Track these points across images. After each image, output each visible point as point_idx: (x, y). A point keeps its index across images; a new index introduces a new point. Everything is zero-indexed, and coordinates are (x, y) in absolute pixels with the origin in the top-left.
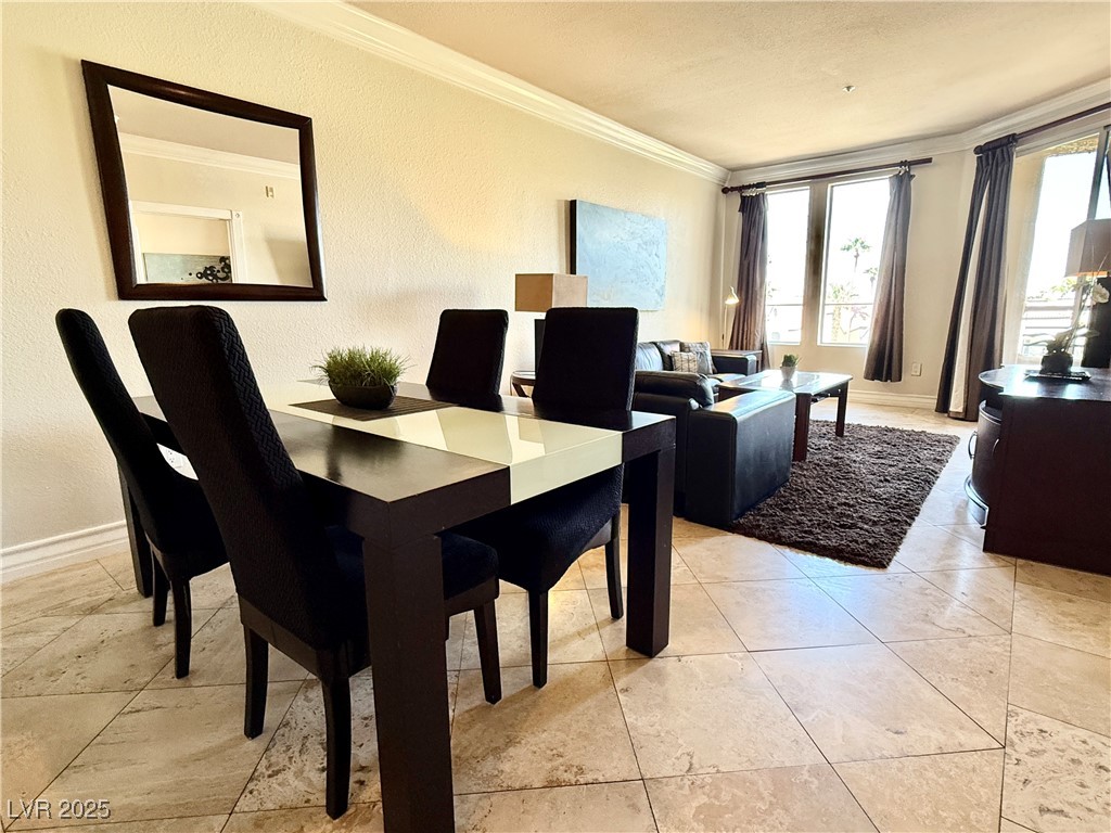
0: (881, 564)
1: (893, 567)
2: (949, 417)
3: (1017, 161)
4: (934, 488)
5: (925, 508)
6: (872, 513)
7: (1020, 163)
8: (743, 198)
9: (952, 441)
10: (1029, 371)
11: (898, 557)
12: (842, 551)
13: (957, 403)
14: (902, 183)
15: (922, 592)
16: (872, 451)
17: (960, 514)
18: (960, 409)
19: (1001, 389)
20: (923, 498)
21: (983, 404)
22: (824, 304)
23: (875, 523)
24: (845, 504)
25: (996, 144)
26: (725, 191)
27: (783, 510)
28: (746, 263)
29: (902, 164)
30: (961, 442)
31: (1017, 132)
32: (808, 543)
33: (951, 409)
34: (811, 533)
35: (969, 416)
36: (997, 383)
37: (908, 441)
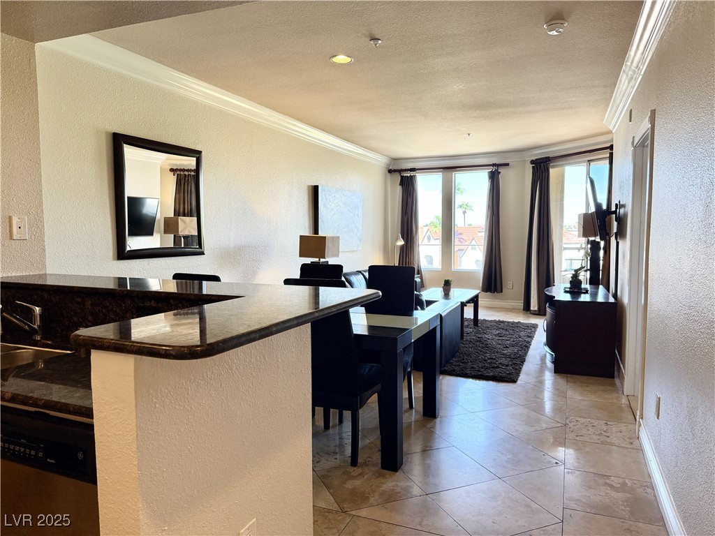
0: (514, 381)
1: (519, 382)
2: (531, 313)
3: (551, 171)
4: (530, 350)
5: (527, 358)
6: (503, 361)
7: (553, 172)
8: (402, 177)
9: (535, 326)
10: (565, 288)
11: (520, 378)
12: (496, 377)
13: (534, 306)
14: (494, 177)
15: (533, 389)
16: (495, 333)
17: (543, 359)
18: (536, 309)
19: (554, 297)
20: (526, 354)
21: (547, 305)
22: (454, 245)
23: (507, 366)
24: (491, 358)
25: (541, 161)
26: (390, 171)
27: (463, 363)
28: (406, 218)
29: (494, 165)
30: (539, 327)
31: (551, 155)
32: (480, 375)
33: (532, 309)
34: (480, 371)
35: (541, 313)
36: (553, 295)
37: (512, 327)
